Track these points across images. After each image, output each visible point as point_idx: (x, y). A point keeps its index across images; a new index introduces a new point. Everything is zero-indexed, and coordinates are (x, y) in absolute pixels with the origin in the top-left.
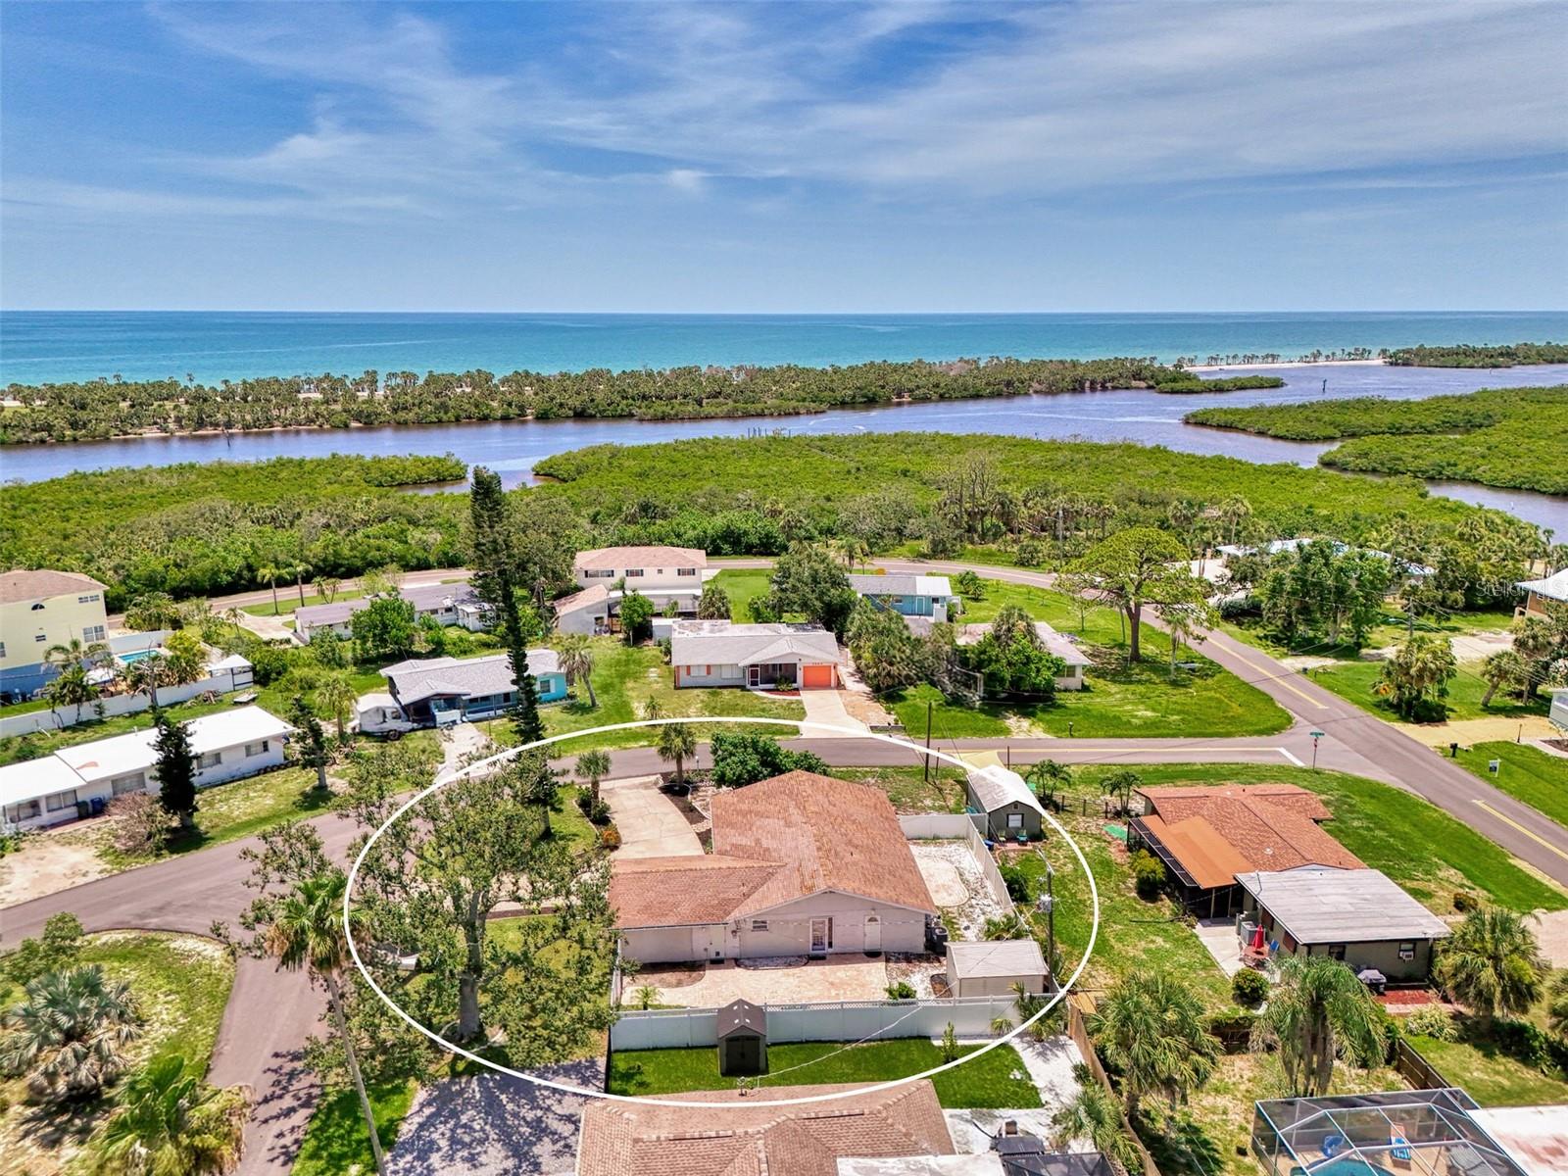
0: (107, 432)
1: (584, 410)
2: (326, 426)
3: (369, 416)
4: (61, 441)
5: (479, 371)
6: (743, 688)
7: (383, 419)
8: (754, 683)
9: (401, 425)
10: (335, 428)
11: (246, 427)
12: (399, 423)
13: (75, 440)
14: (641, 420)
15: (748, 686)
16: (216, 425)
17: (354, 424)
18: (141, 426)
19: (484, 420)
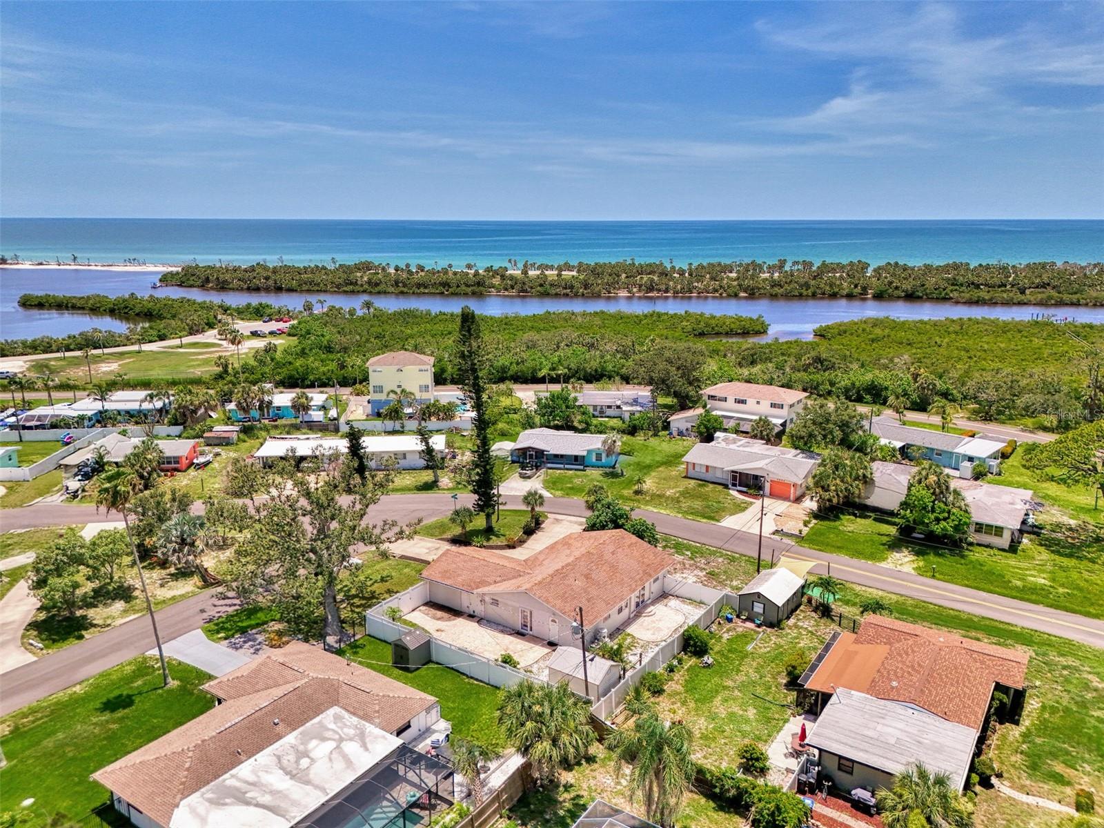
0: (600, 291)
1: (913, 293)
2: (724, 295)
3: (753, 289)
4: (576, 295)
5: (859, 261)
6: (726, 486)
7: (762, 291)
8: (734, 485)
9: (774, 297)
10: (729, 296)
11: (676, 292)
12: (771, 295)
13: (583, 295)
14: (957, 303)
15: (730, 486)
16: (659, 290)
17: (742, 294)
18: (619, 289)
19: (834, 296)
